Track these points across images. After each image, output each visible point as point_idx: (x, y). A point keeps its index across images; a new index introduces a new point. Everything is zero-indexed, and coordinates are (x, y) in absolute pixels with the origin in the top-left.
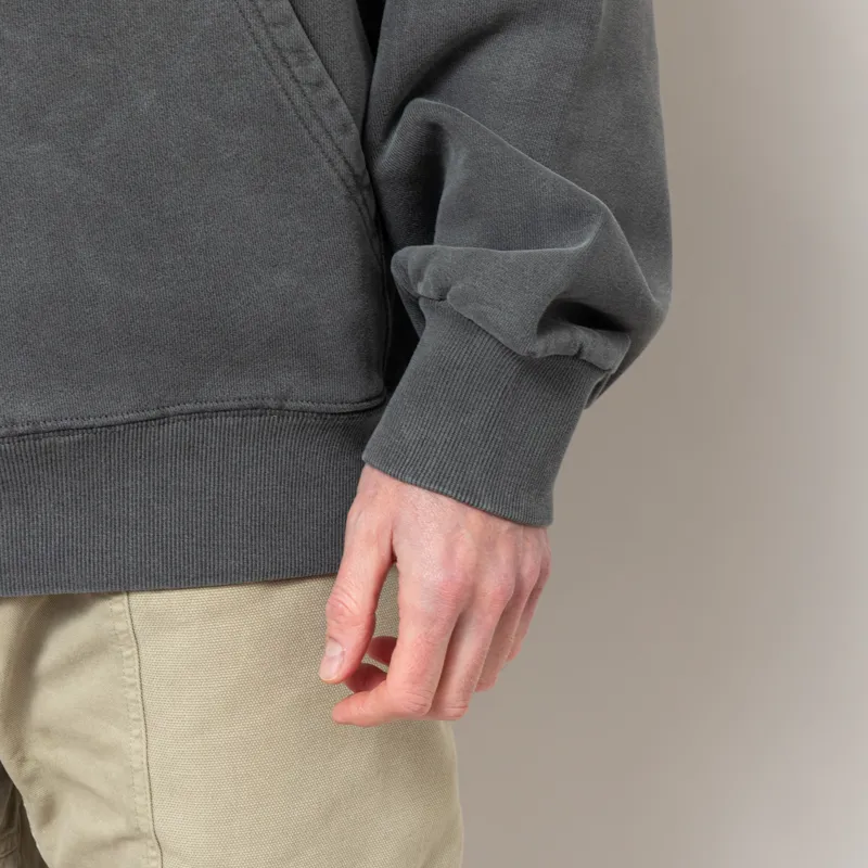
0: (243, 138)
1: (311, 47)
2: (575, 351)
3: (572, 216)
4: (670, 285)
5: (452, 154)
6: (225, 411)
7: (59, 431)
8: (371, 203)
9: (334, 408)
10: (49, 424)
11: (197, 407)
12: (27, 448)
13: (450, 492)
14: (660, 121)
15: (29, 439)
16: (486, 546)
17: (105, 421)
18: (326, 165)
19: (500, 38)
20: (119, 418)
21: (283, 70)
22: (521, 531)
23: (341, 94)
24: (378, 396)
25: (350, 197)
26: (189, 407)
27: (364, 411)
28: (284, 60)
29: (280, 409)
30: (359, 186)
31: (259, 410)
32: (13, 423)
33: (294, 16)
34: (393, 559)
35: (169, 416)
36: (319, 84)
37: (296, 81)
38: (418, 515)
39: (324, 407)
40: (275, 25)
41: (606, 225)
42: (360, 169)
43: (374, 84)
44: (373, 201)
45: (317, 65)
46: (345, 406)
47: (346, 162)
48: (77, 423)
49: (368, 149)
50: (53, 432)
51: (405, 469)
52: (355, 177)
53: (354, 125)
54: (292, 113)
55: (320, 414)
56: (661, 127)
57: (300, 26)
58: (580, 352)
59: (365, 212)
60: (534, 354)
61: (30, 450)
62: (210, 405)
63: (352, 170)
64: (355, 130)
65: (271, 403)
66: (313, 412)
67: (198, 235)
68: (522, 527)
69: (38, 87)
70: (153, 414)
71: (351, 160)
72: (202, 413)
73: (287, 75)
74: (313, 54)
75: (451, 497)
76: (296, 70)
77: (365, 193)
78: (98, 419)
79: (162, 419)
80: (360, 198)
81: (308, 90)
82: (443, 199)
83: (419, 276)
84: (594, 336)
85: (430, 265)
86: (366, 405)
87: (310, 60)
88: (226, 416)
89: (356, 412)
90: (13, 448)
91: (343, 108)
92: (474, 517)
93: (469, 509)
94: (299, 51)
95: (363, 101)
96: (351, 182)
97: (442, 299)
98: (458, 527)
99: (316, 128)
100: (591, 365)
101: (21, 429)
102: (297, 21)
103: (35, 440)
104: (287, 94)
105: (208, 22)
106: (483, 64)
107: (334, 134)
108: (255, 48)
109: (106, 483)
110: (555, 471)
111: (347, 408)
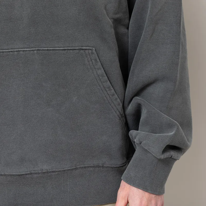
0: (96, 107)
1: (112, 87)
2: (170, 157)
3: (170, 126)
4: (192, 138)
5: (143, 110)
6: (90, 167)
7: (53, 172)
8: (125, 120)
9: (115, 166)
10: (50, 170)
11: (84, 166)
12: (45, 175)
13: (141, 189)
14: (190, 101)
15: (46, 173)
16: (149, 201)
17: (63, 170)
18: (114, 112)
19: (154, 84)
20: (66, 169)
21: (105, 92)
22: (157, 197)
23: (118, 97)
24: (125, 163)
25: (120, 119)
26: (82, 166)
27: (122, 166)
28: (106, 90)
29: (103, 166)
30: (122, 117)
31: (98, 166)
32: (42, 170)
33: (108, 80)
34: (128, 202)
35: (77, 168)
36: (113, 95)
37: (108, 94)
38: (134, 194)
39: (113, 166)
40: (104, 82)
41: (178, 128)
42: (122, 113)
43: (126, 94)
44: (125, 119)
45: (113, 91)
46: (117, 166)
47: (119, 112)
48: (57, 170)
49: (124, 108)
50: (51, 172)
51: (131, 182)
52: (121, 115)
53: (121, 104)
54: (107, 101)
55: (112, 168)
56: (190, 102)
57: (109, 82)
58: (171, 157)
59: (123, 122)
60: (161, 158)
61: (46, 176)
62: (87, 165)
63: (120, 113)
64: (121, 105)
65: (101, 165)
66: (110, 167)
67: (85, 128)
68: (158, 196)
69: (50, 96)
70: (74, 168)
71: (120, 111)
72: (85, 167)
73: (106, 93)
74: (112, 88)
75: (141, 190)
76: (108, 92)
77: (123, 118)
78: (61, 169)
79: (76, 169)
80: (122, 119)
81: (111, 96)
82: (141, 120)
83: (135, 138)
84: (175, 152)
85: (138, 136)
86: (122, 165)
87: (111, 90)
88: (91, 168)
89: (120, 167)
90: (42, 175)
91: (119, 100)
92: (147, 194)
93: (146, 192)
94: (109, 88)
95: (123, 98)
96: (120, 116)
97: (140, 144)
98: (143, 197)
99: (112, 105)
100: (174, 159)
101: (44, 171)
102: (109, 81)
103: (47, 174)
104: (106, 97)
105: (89, 82)
106: (150, 90)
107: (117, 106)
108: (99, 87)
109: (63, 183)
110: (165, 182)
111: (118, 166)
